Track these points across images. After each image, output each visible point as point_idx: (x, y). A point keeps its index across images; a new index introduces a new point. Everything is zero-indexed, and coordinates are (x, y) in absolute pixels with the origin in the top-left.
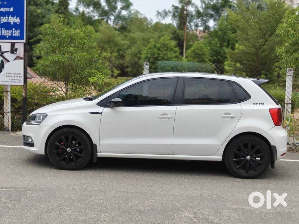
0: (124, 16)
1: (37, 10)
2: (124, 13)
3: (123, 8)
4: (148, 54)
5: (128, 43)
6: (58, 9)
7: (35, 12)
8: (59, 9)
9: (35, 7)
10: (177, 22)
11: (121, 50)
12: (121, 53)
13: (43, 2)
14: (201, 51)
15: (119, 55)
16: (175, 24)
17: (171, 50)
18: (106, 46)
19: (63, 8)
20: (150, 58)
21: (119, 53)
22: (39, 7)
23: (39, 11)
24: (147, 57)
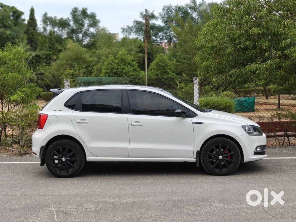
0: (92, 33)
1: (6, 31)
2: (92, 30)
3: (90, 26)
4: (108, 69)
5: (96, 59)
6: (26, 30)
7: (4, 34)
8: (28, 30)
9: (4, 29)
10: (143, 37)
11: (89, 67)
12: (90, 69)
13: (12, 24)
14: (164, 63)
15: (88, 71)
16: (141, 38)
17: (130, 64)
18: (74, 64)
19: (32, 28)
20: (110, 73)
21: (88, 69)
22: (7, 29)
23: (8, 32)
24: (107, 73)
